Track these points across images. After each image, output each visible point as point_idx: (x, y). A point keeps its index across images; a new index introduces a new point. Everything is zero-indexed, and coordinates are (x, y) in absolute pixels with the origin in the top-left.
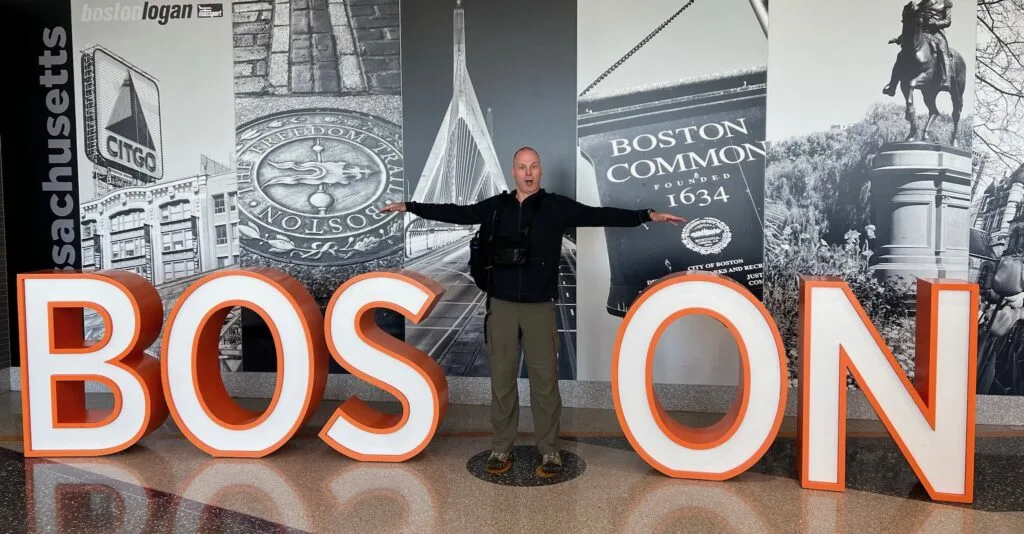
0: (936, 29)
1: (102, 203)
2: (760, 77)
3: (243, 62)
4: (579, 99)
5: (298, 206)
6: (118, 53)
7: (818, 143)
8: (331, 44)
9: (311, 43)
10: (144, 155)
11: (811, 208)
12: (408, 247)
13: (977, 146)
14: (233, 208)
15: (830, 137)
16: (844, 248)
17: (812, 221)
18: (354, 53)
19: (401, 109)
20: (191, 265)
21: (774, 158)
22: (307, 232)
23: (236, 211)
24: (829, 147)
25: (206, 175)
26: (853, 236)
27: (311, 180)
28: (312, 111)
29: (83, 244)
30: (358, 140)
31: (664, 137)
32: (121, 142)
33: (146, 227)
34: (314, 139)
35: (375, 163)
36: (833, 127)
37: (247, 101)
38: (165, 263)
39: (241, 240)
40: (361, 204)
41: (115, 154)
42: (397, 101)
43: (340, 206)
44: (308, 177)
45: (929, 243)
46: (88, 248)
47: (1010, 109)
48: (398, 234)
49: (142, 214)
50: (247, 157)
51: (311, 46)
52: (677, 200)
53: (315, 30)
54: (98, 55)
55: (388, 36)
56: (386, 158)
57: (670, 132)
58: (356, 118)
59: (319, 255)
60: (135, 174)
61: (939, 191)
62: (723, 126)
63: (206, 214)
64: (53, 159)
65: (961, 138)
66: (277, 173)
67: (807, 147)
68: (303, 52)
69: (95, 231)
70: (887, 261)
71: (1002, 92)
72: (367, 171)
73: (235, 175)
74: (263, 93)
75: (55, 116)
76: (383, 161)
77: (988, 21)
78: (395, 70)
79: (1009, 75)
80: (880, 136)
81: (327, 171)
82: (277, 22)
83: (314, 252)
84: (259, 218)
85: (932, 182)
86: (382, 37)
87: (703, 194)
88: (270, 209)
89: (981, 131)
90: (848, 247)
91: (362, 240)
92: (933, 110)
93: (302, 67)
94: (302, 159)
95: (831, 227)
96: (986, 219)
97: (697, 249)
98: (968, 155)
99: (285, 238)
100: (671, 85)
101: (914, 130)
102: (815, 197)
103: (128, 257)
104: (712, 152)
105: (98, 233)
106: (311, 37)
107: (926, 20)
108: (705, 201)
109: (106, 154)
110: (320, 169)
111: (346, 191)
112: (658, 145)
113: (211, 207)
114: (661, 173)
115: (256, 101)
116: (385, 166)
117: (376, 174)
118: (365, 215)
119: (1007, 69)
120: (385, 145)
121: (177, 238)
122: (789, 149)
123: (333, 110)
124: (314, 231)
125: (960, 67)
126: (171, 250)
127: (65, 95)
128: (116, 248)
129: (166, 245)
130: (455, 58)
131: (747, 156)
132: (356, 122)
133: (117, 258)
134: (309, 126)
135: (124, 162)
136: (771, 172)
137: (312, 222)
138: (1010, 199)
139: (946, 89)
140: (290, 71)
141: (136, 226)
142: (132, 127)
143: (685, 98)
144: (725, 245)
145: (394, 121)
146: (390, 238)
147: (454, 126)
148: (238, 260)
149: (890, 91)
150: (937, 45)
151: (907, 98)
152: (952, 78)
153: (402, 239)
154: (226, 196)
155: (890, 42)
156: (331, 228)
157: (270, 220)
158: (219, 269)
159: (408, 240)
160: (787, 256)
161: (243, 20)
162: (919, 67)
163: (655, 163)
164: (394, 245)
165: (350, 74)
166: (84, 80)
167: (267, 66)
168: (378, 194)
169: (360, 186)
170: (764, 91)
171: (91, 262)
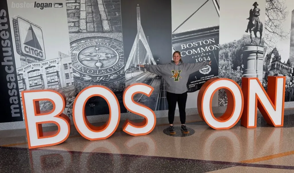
0: (257, 16)
1: (24, 68)
2: (218, 28)
3: (71, 22)
4: (172, 33)
5: (92, 66)
6: (26, 19)
7: (231, 45)
8: (99, 17)
9: (93, 16)
10: (38, 52)
11: (230, 61)
12: (126, 77)
13: (265, 45)
14: (71, 68)
15: (234, 43)
16: (237, 71)
17: (230, 64)
18: (107, 20)
19: (122, 37)
20: (58, 86)
21: (221, 49)
22: (95, 74)
23: (72, 69)
24: (234, 46)
25: (61, 58)
26: (239, 67)
27: (96, 58)
28: (94, 37)
29: (19, 82)
30: (110, 46)
31: (194, 44)
32: (29, 48)
33: (41, 75)
34: (96, 46)
35: (115, 53)
36: (234, 40)
37: (73, 34)
38: (48, 86)
39: (74, 77)
40: (112, 65)
41: (28, 52)
42: (121, 34)
43: (105, 66)
44: (94, 57)
45: (255, 69)
46: (20, 83)
47: (272, 36)
48: (123, 73)
49: (39, 71)
50: (74, 52)
51: (93, 17)
52: (198, 60)
53: (94, 12)
54: (19, 19)
55: (117, 15)
56: (118, 51)
57: (196, 42)
58: (109, 39)
59: (99, 81)
60: (36, 58)
61: (257, 56)
62: (209, 40)
63: (61, 70)
64: (4, 54)
65: (262, 43)
66: (85, 57)
67: (229, 46)
68: (90, 19)
69: (23, 77)
70: (246, 73)
71: (270, 32)
72: (113, 55)
73: (71, 58)
74: (78, 32)
75: (4, 40)
76: (117, 52)
77: (268, 15)
78: (120, 25)
79: (272, 27)
80: (245, 43)
81: (101, 56)
82: (81, 10)
83: (98, 80)
84: (79, 71)
85: (255, 54)
86: (116, 15)
87: (204, 58)
88: (83, 68)
89: (266, 41)
90: (238, 70)
91: (112, 76)
92: (256, 36)
93: (90, 24)
94: (92, 52)
95: (234, 66)
96: (266, 62)
97: (203, 73)
98: (263, 47)
99: (88, 76)
100: (196, 30)
101: (252, 41)
102: (230, 58)
103: (35, 85)
104: (206, 47)
105: (24, 78)
106: (93, 15)
107: (255, 14)
108: (205, 60)
109: (24, 52)
110: (98, 55)
111: (107, 61)
112: (193, 46)
113: (63, 68)
114: (194, 53)
115: (76, 34)
116: (118, 54)
117: (116, 56)
118: (113, 68)
119: (271, 26)
120: (118, 47)
121: (52, 78)
122: (224, 46)
123: (101, 37)
124: (98, 74)
125: (262, 25)
126: (50, 82)
127: (7, 33)
128: (31, 82)
129: (48, 81)
130: (138, 22)
131: (215, 48)
132: (109, 41)
133: (31, 86)
134: (94, 42)
135: (31, 54)
136: (220, 52)
137: (97, 71)
138: (271, 57)
139: (258, 31)
140: (86, 25)
141: (38, 75)
142: (33, 43)
143: (200, 33)
144: (210, 72)
145: (120, 40)
146: (121, 75)
147: (138, 42)
148: (74, 84)
149: (247, 31)
150: (257, 20)
151: (250, 33)
152: (260, 28)
153: (124, 75)
154: (68, 64)
155: (247, 19)
156: (103, 73)
157: (83, 71)
158: (67, 87)
159: (126, 75)
160: (224, 73)
161: (70, 8)
162: (253, 25)
163: (193, 51)
164: (122, 77)
165: (106, 26)
166: (14, 28)
167: (79, 23)
168: (116, 62)
169: (111, 60)
170: (219, 31)
171: (22, 87)
